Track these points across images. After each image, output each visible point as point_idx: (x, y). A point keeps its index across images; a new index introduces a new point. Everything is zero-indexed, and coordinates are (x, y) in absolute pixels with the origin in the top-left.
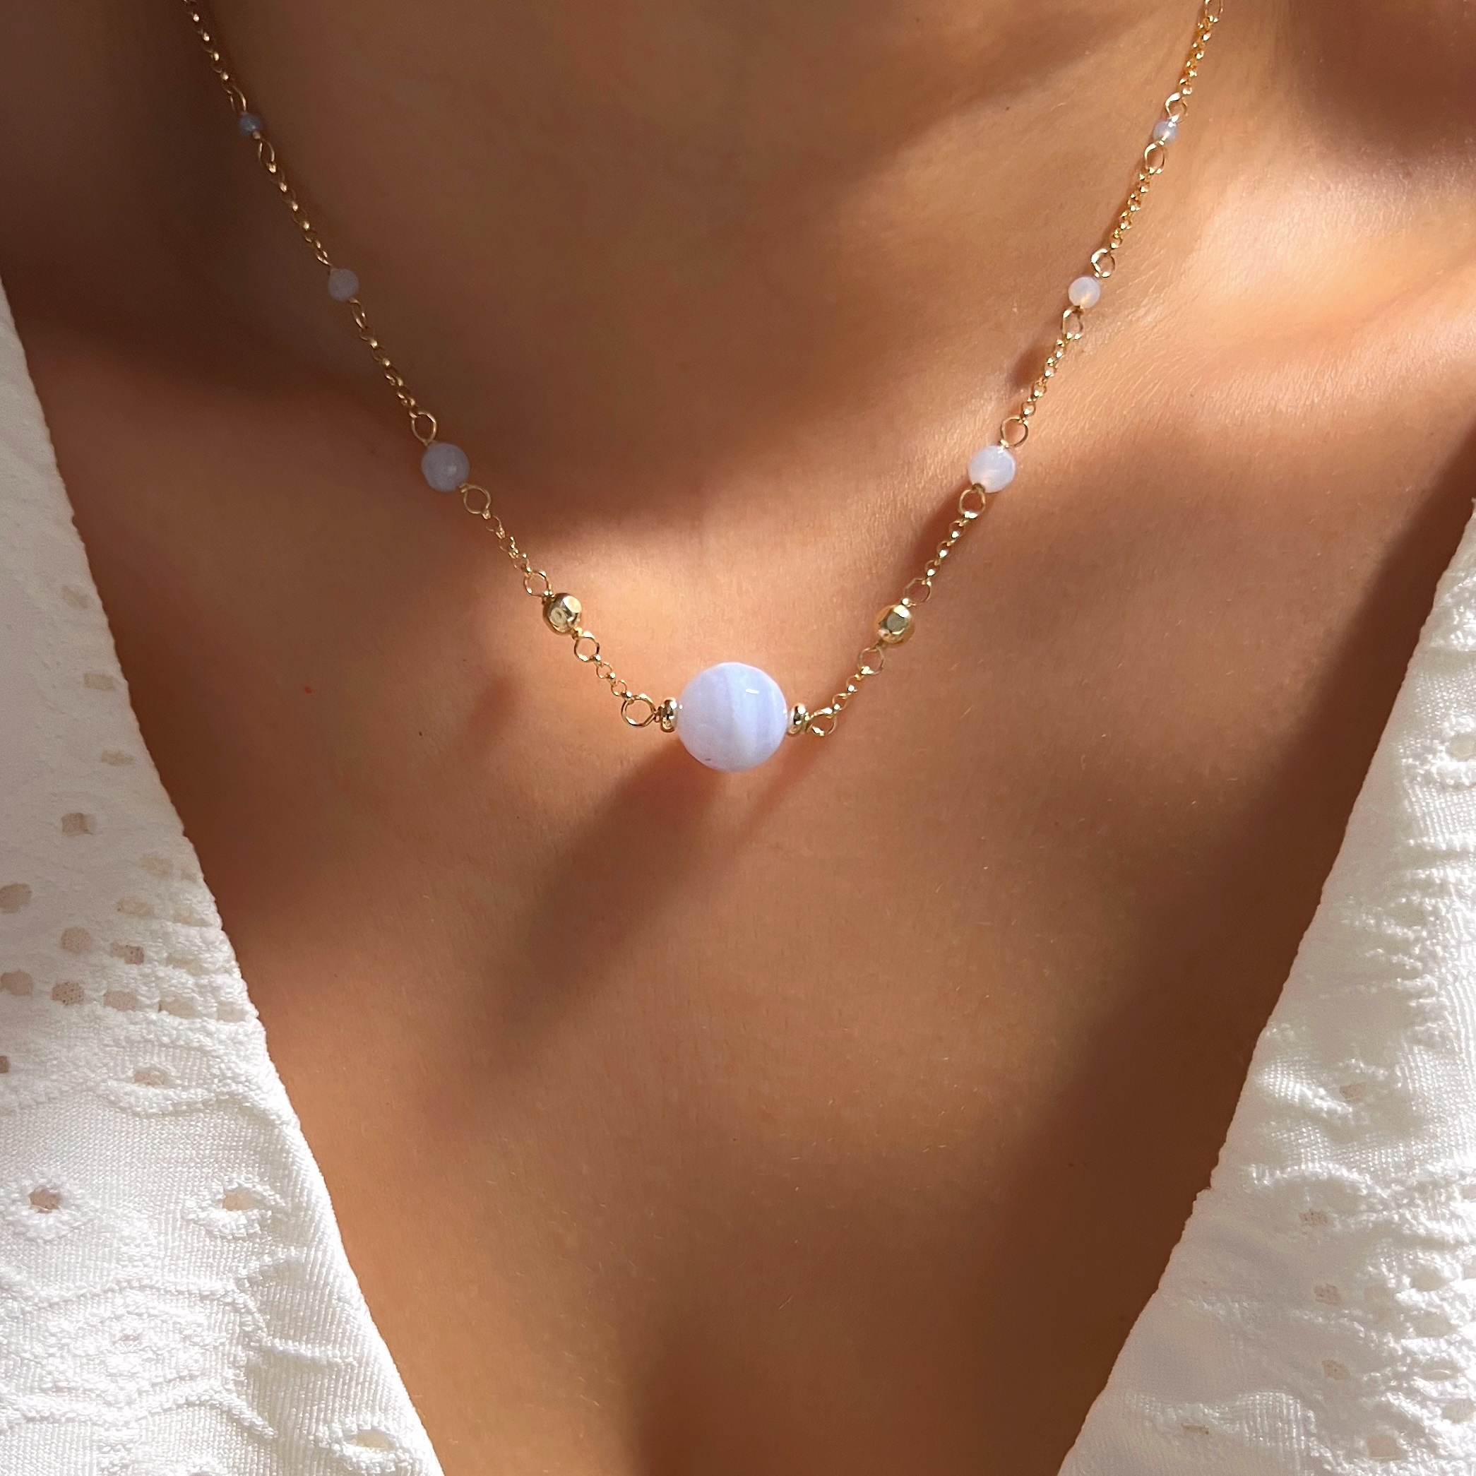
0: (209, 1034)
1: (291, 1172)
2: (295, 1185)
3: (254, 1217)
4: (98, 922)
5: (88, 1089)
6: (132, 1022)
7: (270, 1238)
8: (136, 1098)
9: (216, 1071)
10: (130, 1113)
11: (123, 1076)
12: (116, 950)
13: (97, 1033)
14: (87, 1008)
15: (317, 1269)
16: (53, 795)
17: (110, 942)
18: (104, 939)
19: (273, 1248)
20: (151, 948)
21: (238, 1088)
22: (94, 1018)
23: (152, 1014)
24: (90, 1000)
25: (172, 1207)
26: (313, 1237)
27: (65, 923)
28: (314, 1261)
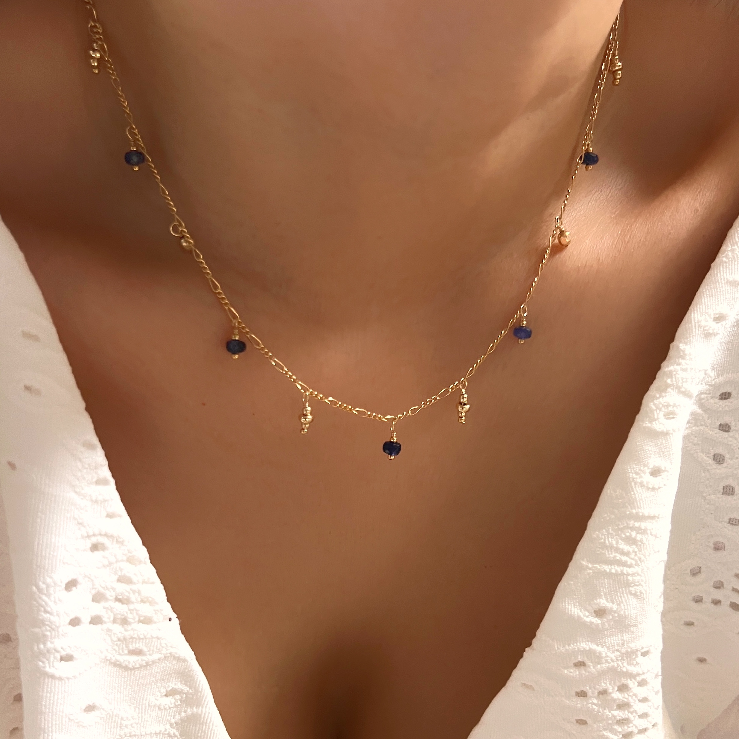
1: (194, 678)
2: (196, 683)
3: (177, 698)
4: (108, 589)
5: (107, 660)
6: (126, 630)
7: (184, 705)
8: (129, 662)
9: (163, 645)
10: (126, 668)
11: (123, 654)
12: (117, 600)
13: (110, 636)
14: (105, 626)
15: (206, 716)
16: (86, 537)
17: (114, 597)
18: (111, 596)
19: (186, 709)
20: (133, 598)
21: (173, 651)
22: (109, 630)
23: (135, 626)
24: (105, 622)
25: (144, 702)
26: (204, 704)
27: (94, 592)
28: (205, 712)
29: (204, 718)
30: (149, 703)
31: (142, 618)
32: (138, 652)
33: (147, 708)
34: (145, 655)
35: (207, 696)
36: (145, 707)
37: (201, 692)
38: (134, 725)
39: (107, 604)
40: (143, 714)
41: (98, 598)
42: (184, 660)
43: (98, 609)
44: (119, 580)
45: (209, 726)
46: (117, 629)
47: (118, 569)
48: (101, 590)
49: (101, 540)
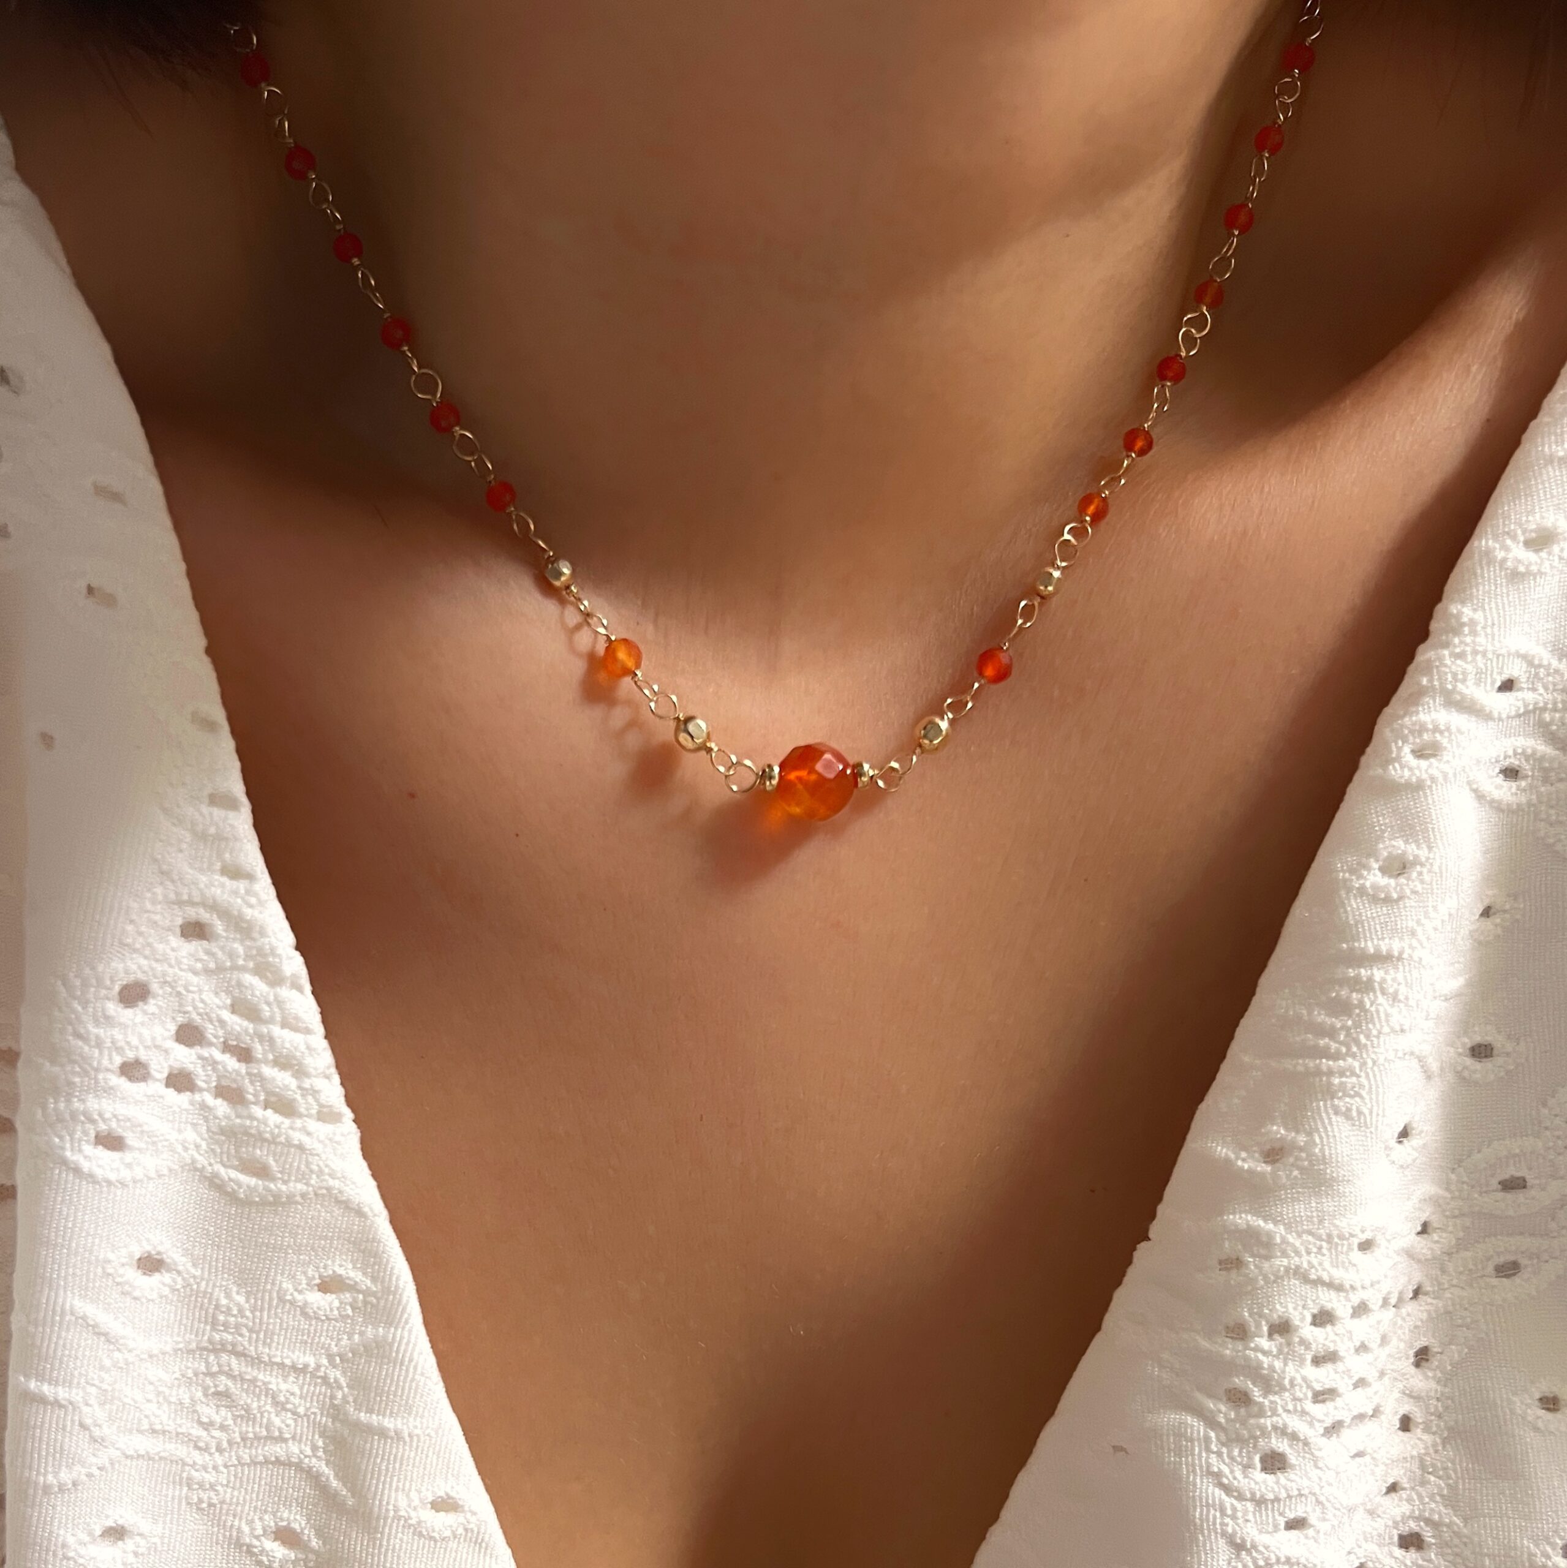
0: (309, 1134)
3: (345, 1300)
4: (211, 1021)
5: (196, 1169)
6: (238, 1116)
7: (360, 1320)
8: (240, 1187)
9: (315, 1168)
10: (232, 1198)
11: (228, 1164)
12: (226, 1048)
13: (206, 1119)
14: (197, 1097)
15: (403, 1348)
16: (174, 903)
17: (222, 1040)
18: (215, 1037)
19: (363, 1328)
20: (258, 1050)
21: (334, 1183)
22: (204, 1106)
23: (258, 1111)
24: (201, 1090)
25: (269, 1287)
26: (399, 1322)
27: (180, 1019)
28: (400, 1340)
29: (397, 1352)
30: (278, 1292)
31: (273, 1099)
32: (262, 1171)
33: (275, 1302)
34: (273, 1179)
35: (407, 1304)
36: (271, 1299)
37: (395, 1294)
38: (244, 1331)
39: (205, 1052)
40: (266, 1313)
41: (188, 1035)
42: (360, 1213)
43: (185, 1057)
44: (234, 1009)
45: (407, 1371)
46: (221, 1107)
47: (233, 983)
48: (197, 1019)
49: (205, 916)
